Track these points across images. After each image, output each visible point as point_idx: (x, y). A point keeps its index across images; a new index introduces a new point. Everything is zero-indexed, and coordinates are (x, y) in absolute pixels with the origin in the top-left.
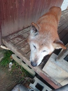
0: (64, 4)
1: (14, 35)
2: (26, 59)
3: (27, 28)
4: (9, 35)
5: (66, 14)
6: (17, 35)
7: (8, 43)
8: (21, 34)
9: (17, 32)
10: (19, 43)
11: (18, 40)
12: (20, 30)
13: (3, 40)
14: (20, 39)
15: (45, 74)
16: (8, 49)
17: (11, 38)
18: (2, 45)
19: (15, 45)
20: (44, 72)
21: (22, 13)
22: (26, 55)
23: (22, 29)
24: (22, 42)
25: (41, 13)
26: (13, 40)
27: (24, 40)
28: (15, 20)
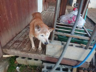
0: (39, 8)
1: (11, 43)
2: (31, 54)
3: (19, 33)
4: (7, 44)
5: (43, 15)
6: (13, 41)
7: (9, 50)
8: (16, 39)
9: (12, 39)
10: (19, 46)
11: (16, 45)
12: (14, 37)
13: (4, 50)
14: (18, 43)
15: (49, 56)
16: (10, 56)
17: (10, 45)
18: (3, 55)
19: (16, 49)
20: (47, 55)
21: (12, 23)
22: (29, 52)
23: (15, 36)
24: (20, 44)
25: (25, 19)
26: (13, 46)
27: (22, 43)
28: (8, 30)
